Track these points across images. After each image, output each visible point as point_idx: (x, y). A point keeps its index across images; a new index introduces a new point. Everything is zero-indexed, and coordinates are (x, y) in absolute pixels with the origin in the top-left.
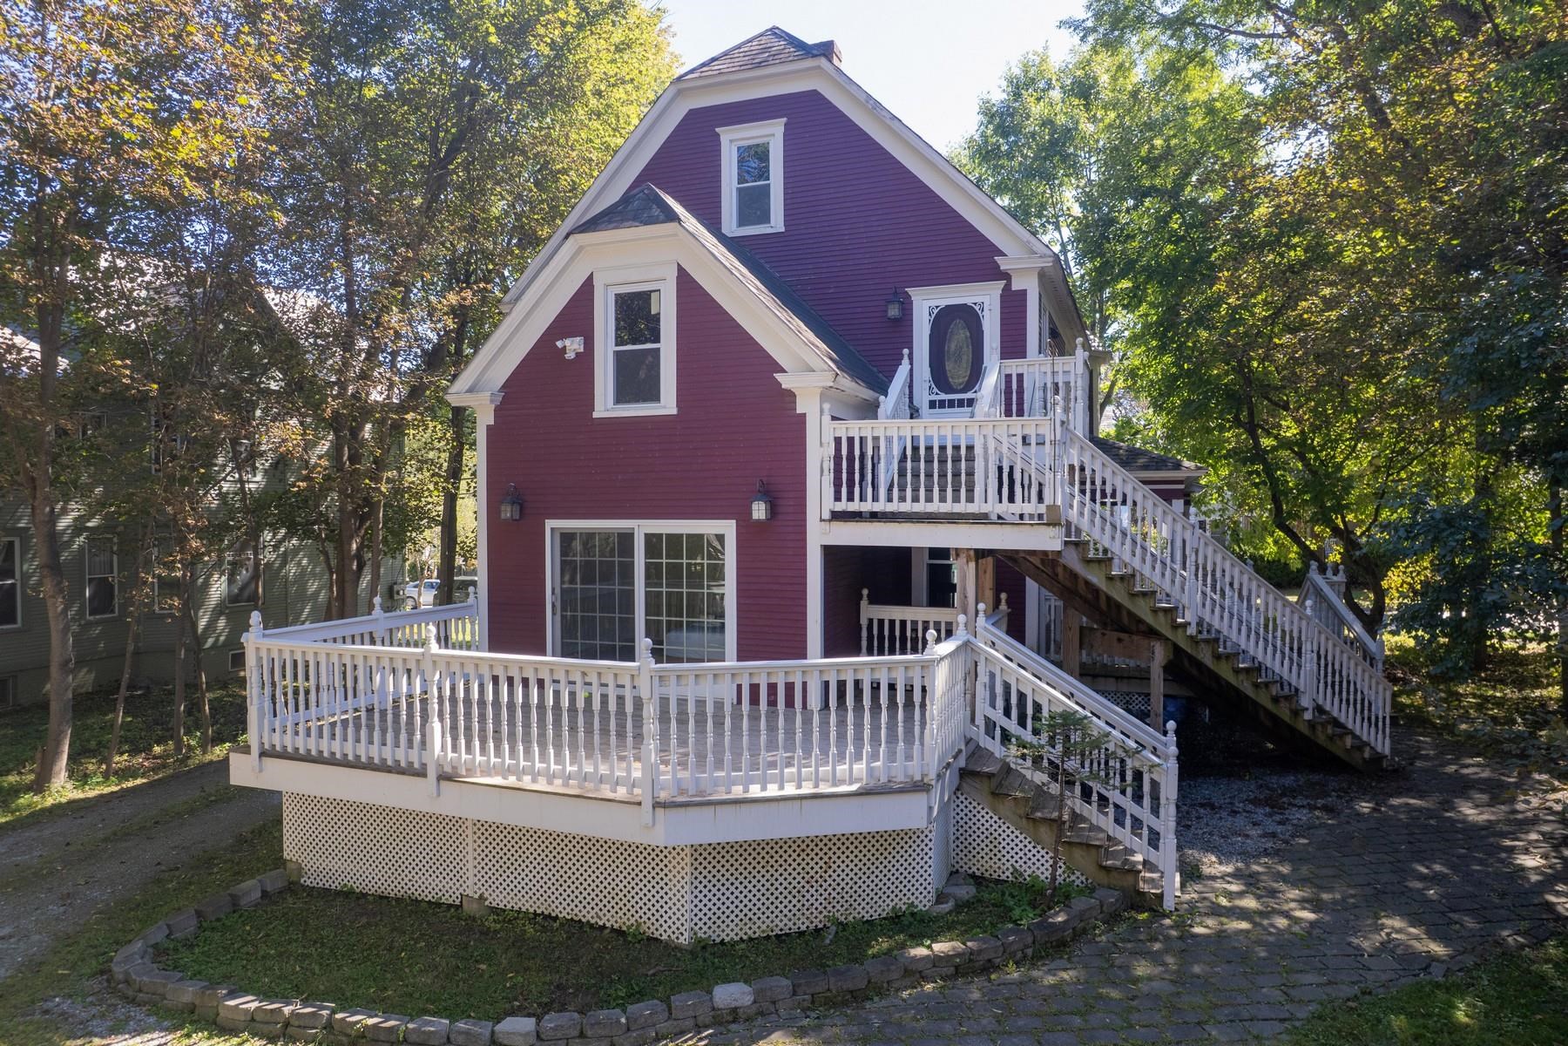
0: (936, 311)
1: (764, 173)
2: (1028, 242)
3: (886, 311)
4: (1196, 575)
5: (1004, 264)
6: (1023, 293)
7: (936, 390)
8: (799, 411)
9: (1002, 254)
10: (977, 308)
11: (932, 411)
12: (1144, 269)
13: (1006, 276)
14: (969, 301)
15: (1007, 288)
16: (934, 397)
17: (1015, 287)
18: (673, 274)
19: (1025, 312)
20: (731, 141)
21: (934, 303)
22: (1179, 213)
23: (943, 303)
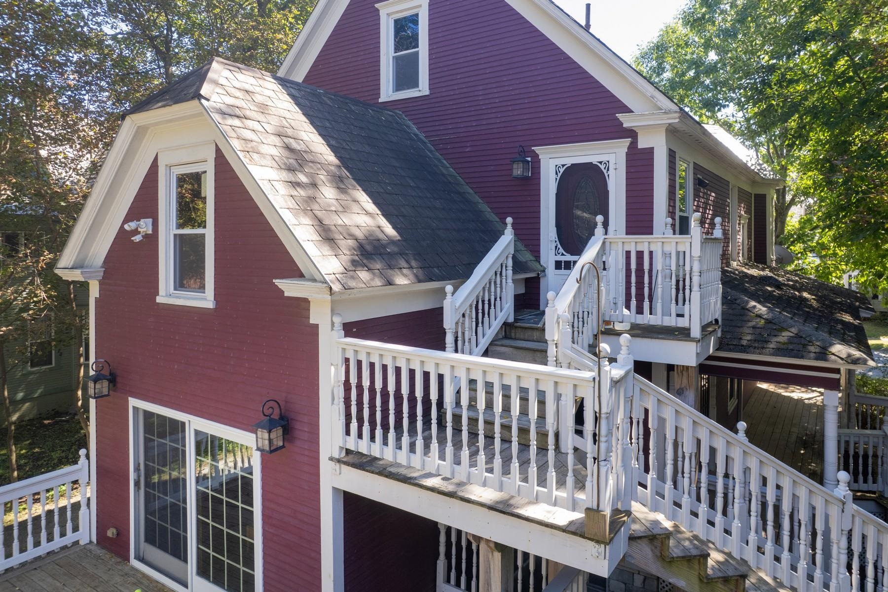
0: (562, 170)
1: (413, 41)
2: (652, 97)
3: (511, 170)
4: (849, 568)
5: (627, 121)
6: (650, 151)
7: (561, 250)
8: (312, 321)
9: (627, 110)
10: (602, 167)
11: (559, 271)
12: (808, 111)
13: (632, 134)
14: (594, 159)
15: (633, 146)
16: (560, 258)
17: (642, 144)
18: (212, 155)
19: (651, 171)
20: (388, 15)
21: (560, 162)
22: (848, 55)
23: (569, 162)
